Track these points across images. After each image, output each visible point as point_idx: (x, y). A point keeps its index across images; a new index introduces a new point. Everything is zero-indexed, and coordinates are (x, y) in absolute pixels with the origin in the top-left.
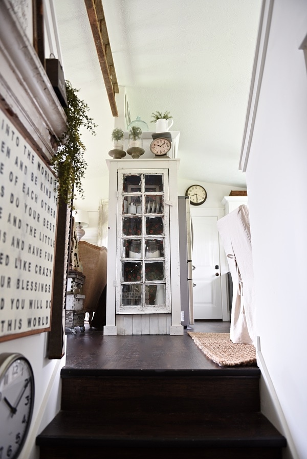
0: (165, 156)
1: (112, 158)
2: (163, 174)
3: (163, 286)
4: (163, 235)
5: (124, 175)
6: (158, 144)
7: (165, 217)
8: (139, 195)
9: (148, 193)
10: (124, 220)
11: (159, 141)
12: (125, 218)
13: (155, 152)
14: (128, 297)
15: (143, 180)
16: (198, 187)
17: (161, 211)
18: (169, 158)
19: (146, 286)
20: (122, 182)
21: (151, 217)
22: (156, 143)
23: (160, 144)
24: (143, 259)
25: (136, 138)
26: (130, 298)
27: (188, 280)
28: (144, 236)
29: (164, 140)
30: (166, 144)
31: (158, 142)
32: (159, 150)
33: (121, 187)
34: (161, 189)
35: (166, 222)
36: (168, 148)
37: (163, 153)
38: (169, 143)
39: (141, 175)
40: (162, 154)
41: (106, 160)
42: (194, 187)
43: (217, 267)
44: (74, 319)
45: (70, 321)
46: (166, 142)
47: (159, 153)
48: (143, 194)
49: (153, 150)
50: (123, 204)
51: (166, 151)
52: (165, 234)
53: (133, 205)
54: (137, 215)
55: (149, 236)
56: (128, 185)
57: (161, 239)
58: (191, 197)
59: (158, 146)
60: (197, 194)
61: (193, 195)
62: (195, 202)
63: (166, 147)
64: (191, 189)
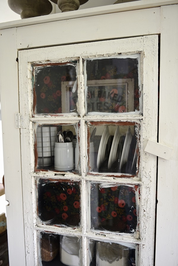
2: (140, 53)
4: (136, 235)
5: (33, 65)
7: (143, 190)
8: (73, 123)
9: (97, 116)
12: (42, 181)
15: (82, 78)
17: (131, 169)
20: (30, 87)
21: (105, 185)
28: (87, 232)
34: (136, 106)
39: (76, 62)
50: (35, 145)
52: (143, 235)
53: (66, 141)
54: (70, 176)
55: (99, 232)
56: (62, 82)
57: (132, 247)
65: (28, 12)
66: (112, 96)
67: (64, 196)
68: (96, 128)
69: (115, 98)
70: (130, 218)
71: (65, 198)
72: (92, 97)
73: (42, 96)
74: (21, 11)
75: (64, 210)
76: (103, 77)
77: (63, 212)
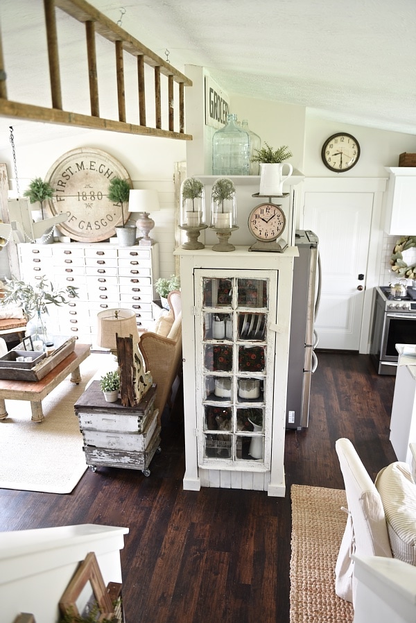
0: (273, 243)
2: (268, 279)
3: (262, 438)
4: (264, 372)
5: (204, 278)
7: (268, 348)
8: (229, 313)
9: (243, 309)
10: (207, 348)
11: (264, 209)
12: (208, 345)
13: (257, 233)
14: (213, 446)
16: (346, 138)
17: (262, 337)
19: (239, 437)
20: (202, 291)
21: (247, 347)
22: (258, 212)
23: (266, 216)
24: (234, 404)
26: (216, 447)
27: (304, 371)
28: (236, 373)
29: (273, 208)
30: (276, 217)
31: (262, 212)
32: (264, 230)
33: (200, 297)
34: (265, 304)
35: (269, 355)
36: (280, 228)
37: (270, 236)
38: (281, 217)
39: (231, 279)
40: (268, 238)
42: (339, 138)
43: (361, 277)
44: (145, 462)
45: (141, 464)
46: (278, 212)
47: (263, 237)
48: (235, 309)
49: (253, 227)
50: (204, 325)
51: (276, 233)
52: (268, 372)
53: (221, 321)
54: (226, 342)
55: (243, 372)
57: (262, 379)
58: (330, 159)
59: (263, 219)
60: (341, 153)
61: (336, 155)
62: (337, 166)
63: (276, 225)
64: (332, 142)
66: (248, 285)
69: (250, 288)
74: (187, 232)
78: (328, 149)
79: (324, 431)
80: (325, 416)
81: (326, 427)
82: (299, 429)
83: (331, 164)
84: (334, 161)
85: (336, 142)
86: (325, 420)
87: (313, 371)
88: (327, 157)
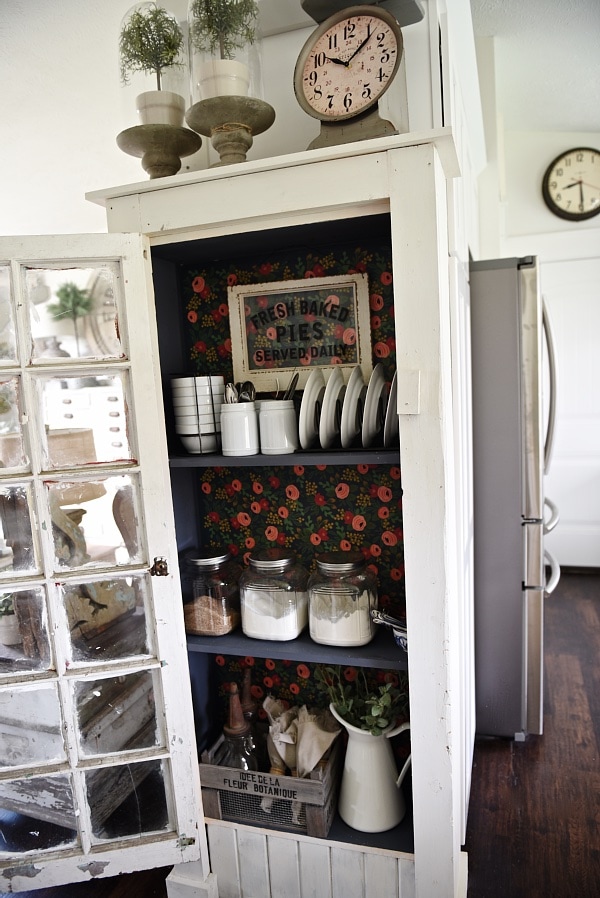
0: (368, 122)
1: (133, 170)
6: (333, 54)
11: (338, 31)
13: (321, 104)
14: (244, 785)
16: (587, 156)
18: (388, 129)
22: (323, 47)
23: (344, 50)
25: (230, 37)
26: (250, 790)
27: (524, 588)
29: (365, 20)
30: (373, 42)
31: (334, 42)
32: (340, 90)
36: (388, 68)
37: (359, 103)
38: (390, 36)
40: (353, 109)
41: (91, 196)
46: (379, 27)
47: (339, 110)
49: (309, 91)
51: (375, 90)
56: (229, 288)
58: (559, 196)
59: (337, 61)
60: (580, 183)
61: (569, 186)
62: (574, 209)
63: (376, 65)
64: (561, 165)
65: (156, 158)
66: (329, 309)
67: (246, 518)
68: (298, 374)
69: (333, 314)
70: (377, 550)
71: (248, 522)
72: (289, 315)
73: (191, 317)
74: (143, 156)
75: (248, 546)
76: (309, 272)
77: (246, 550)
78: (553, 177)
79: (584, 745)
80: (586, 707)
81: (589, 733)
82: (520, 737)
83: (562, 204)
84: (568, 200)
85: (568, 164)
86: (587, 716)
87: (550, 589)
88: (554, 193)
